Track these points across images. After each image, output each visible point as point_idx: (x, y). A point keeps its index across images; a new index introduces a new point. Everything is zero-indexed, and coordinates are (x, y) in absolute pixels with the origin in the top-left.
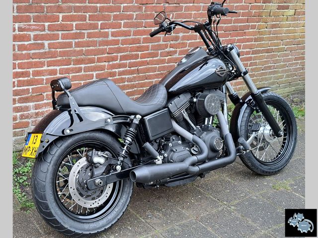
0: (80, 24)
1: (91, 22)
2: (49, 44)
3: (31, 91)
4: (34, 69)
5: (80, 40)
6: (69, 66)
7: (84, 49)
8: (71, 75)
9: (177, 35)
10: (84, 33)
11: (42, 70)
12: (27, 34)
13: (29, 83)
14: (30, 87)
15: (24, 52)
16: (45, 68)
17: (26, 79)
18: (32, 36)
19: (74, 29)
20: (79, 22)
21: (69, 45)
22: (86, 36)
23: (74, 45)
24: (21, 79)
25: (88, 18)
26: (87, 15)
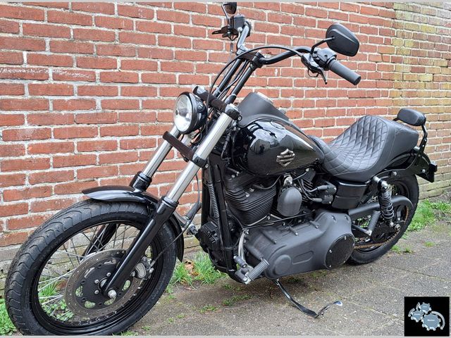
0: (148, 74)
1: (165, 73)
2: (102, 102)
3: (76, 174)
4: (80, 140)
5: (149, 98)
6: (135, 137)
7: (157, 111)
8: (139, 151)
9: (287, 99)
10: (155, 89)
11: (94, 142)
12: (67, 85)
13: (74, 162)
14: (75, 169)
15: (63, 113)
16: (98, 138)
17: (68, 154)
18: (76, 89)
19: (140, 81)
20: (146, 72)
21: (134, 105)
22: (158, 93)
23: (140, 105)
24: (59, 154)
25: (159, 67)
26: (159, 63)
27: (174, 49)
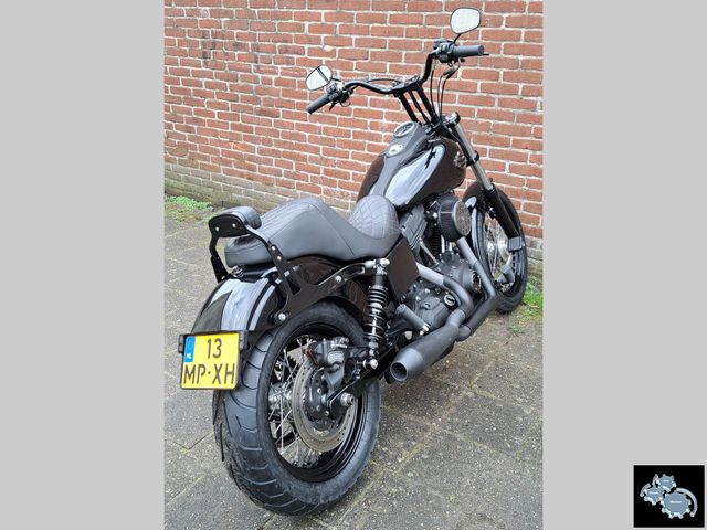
0: (488, 84)
1: (506, 83)
5: (486, 108)
7: (492, 122)
10: (494, 99)
19: (479, 90)
20: (486, 82)
22: (496, 104)
23: (476, 113)
25: (501, 76)
26: (501, 73)
27: (521, 57)
